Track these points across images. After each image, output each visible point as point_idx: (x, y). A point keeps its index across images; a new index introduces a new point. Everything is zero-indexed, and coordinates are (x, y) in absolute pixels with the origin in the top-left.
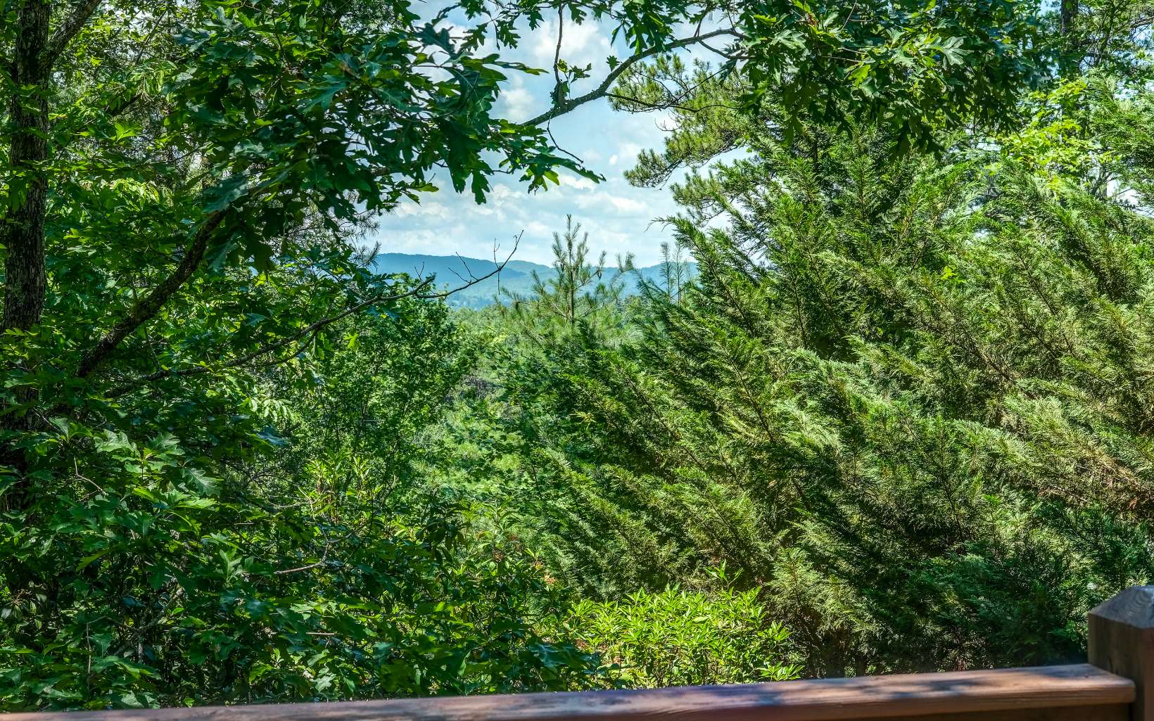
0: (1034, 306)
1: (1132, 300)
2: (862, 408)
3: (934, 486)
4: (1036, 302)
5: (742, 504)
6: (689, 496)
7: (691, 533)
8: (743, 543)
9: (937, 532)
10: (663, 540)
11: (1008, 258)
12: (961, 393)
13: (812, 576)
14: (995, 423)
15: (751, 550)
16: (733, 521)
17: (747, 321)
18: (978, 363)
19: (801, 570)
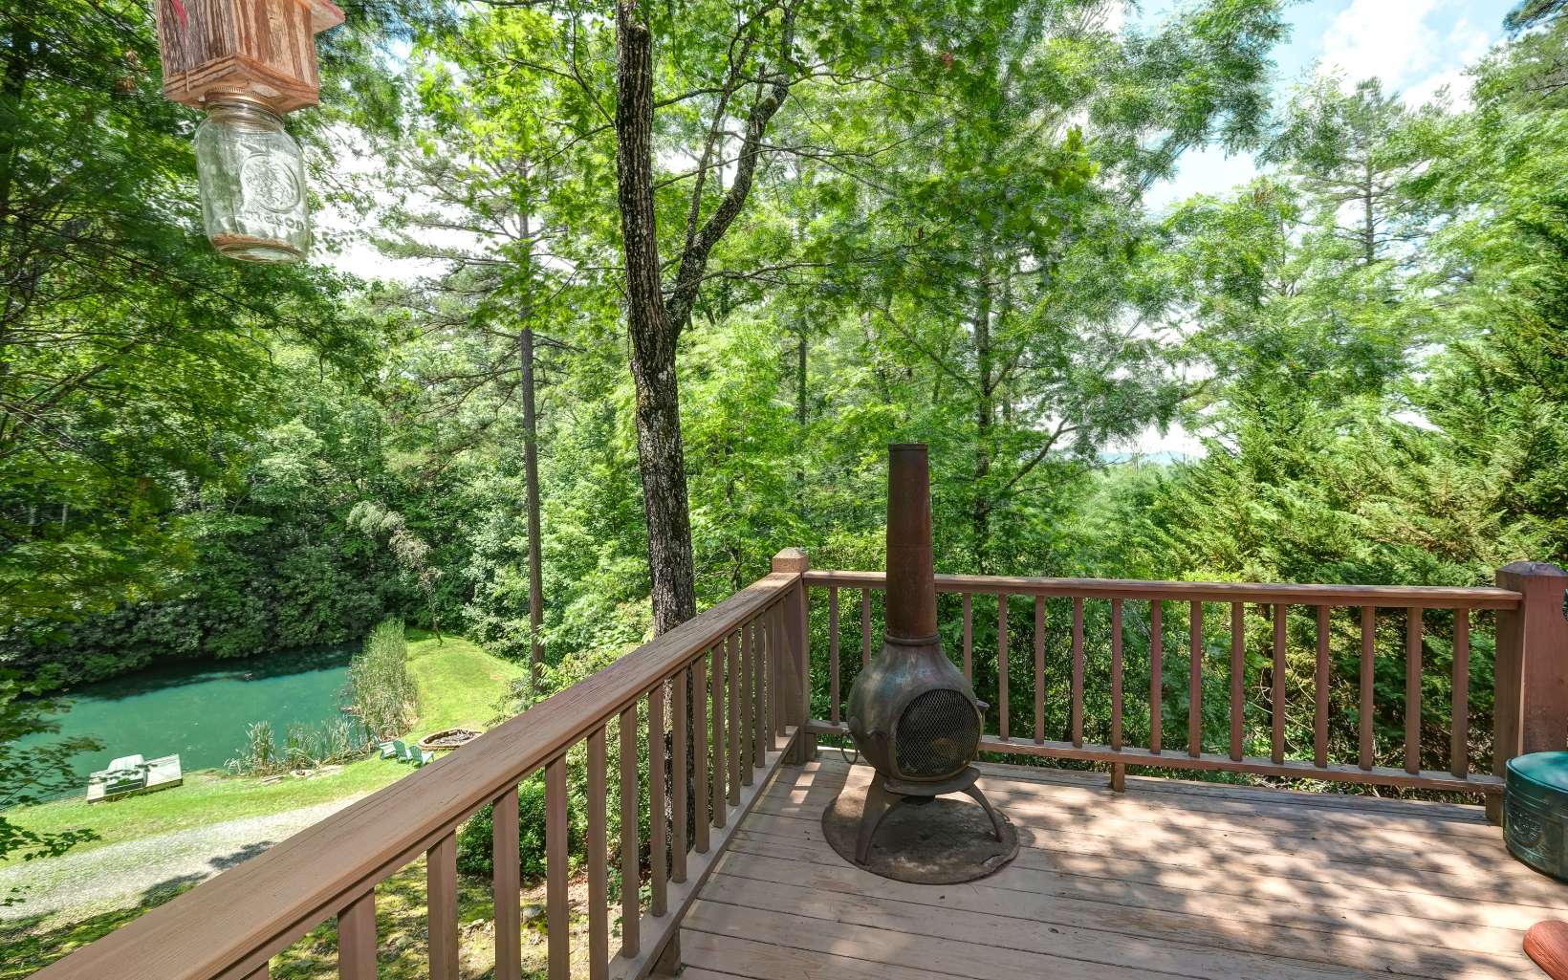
0: (1374, 467)
1: (1428, 464)
2: (1292, 505)
3: (1327, 535)
4: (1374, 464)
5: (1229, 540)
6: (1207, 536)
7: (1205, 550)
8: (1230, 556)
9: (1326, 553)
10: (1192, 553)
11: (1361, 448)
12: (1338, 500)
13: (1261, 569)
14: (1354, 512)
15: (1233, 558)
16: (1226, 548)
17: (1230, 473)
18: (1346, 488)
19: (1256, 566)
